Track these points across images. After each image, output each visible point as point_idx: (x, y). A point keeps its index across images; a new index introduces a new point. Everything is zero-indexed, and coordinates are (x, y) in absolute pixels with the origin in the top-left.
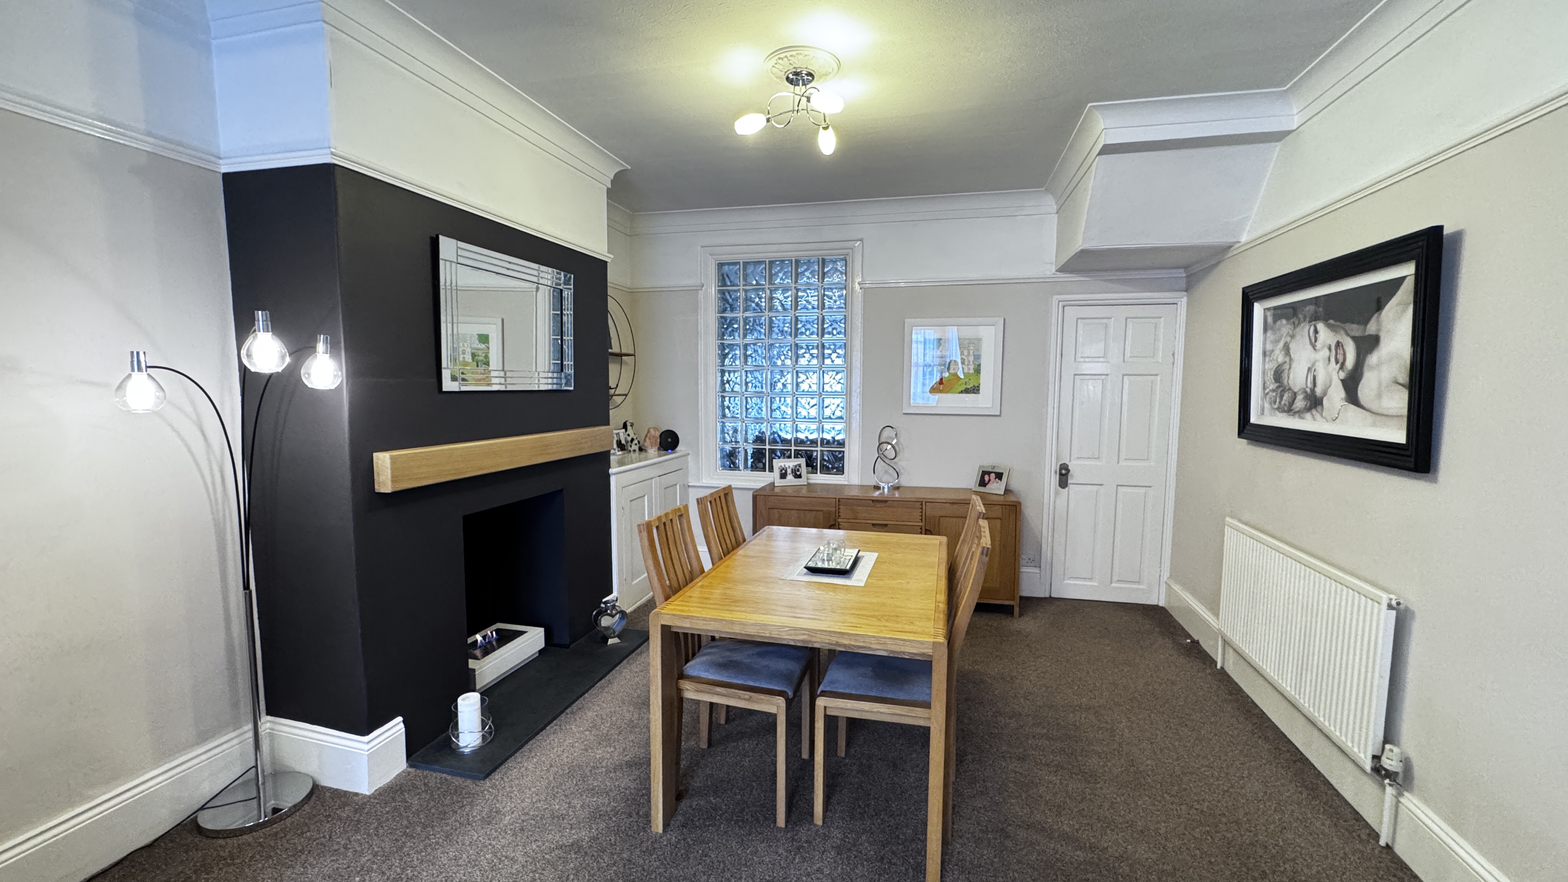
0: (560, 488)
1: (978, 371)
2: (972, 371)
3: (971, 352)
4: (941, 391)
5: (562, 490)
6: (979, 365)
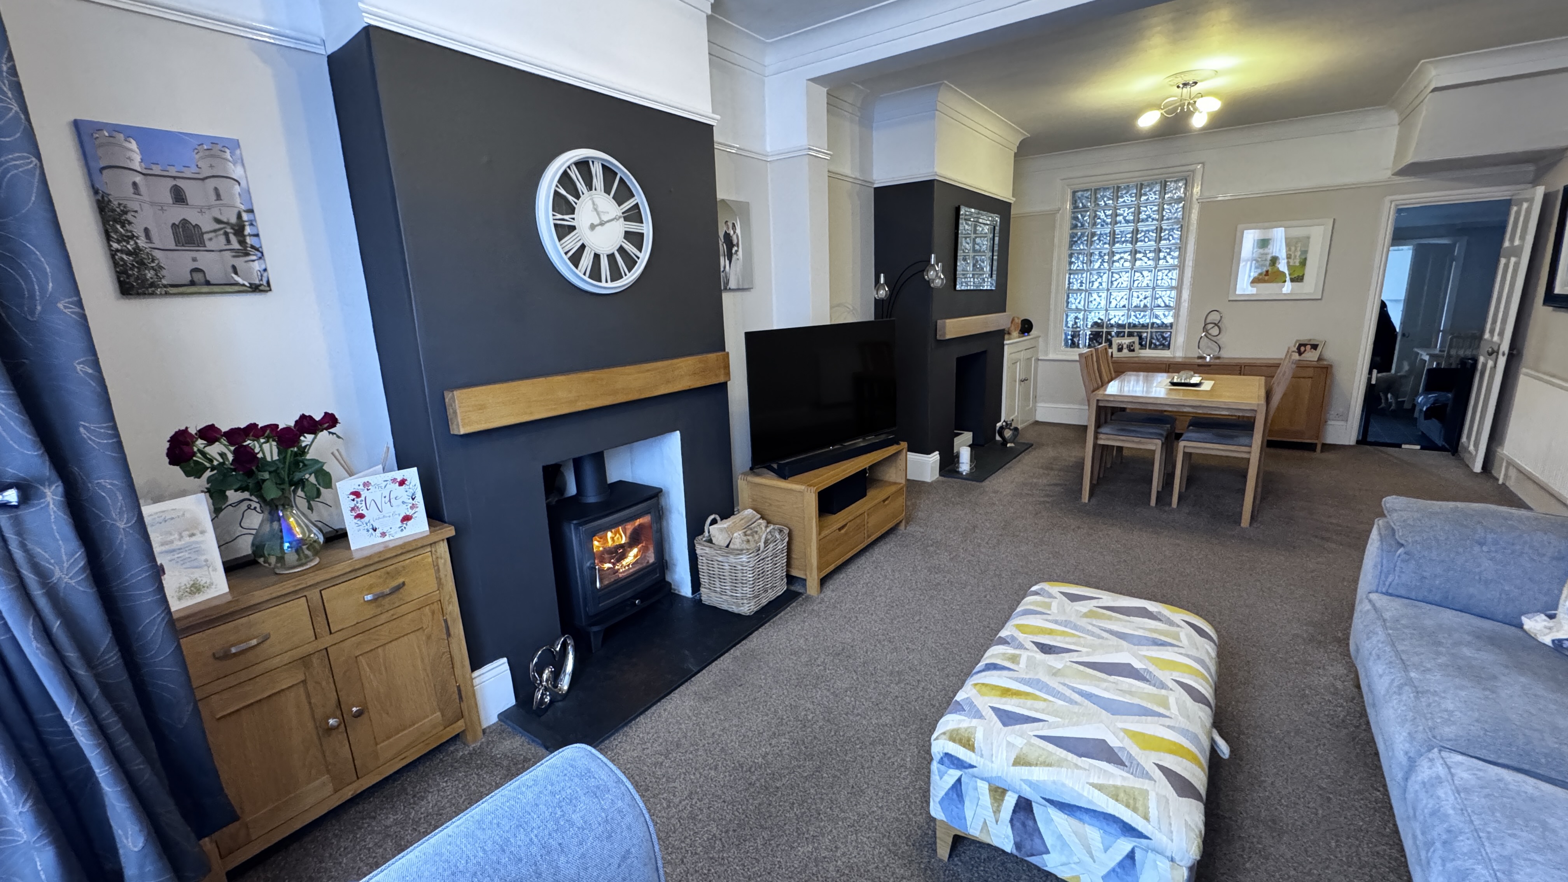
0: (983, 350)
1: (1303, 263)
2: (1297, 264)
3: (1299, 249)
4: (1265, 281)
5: (985, 352)
6: (1305, 259)
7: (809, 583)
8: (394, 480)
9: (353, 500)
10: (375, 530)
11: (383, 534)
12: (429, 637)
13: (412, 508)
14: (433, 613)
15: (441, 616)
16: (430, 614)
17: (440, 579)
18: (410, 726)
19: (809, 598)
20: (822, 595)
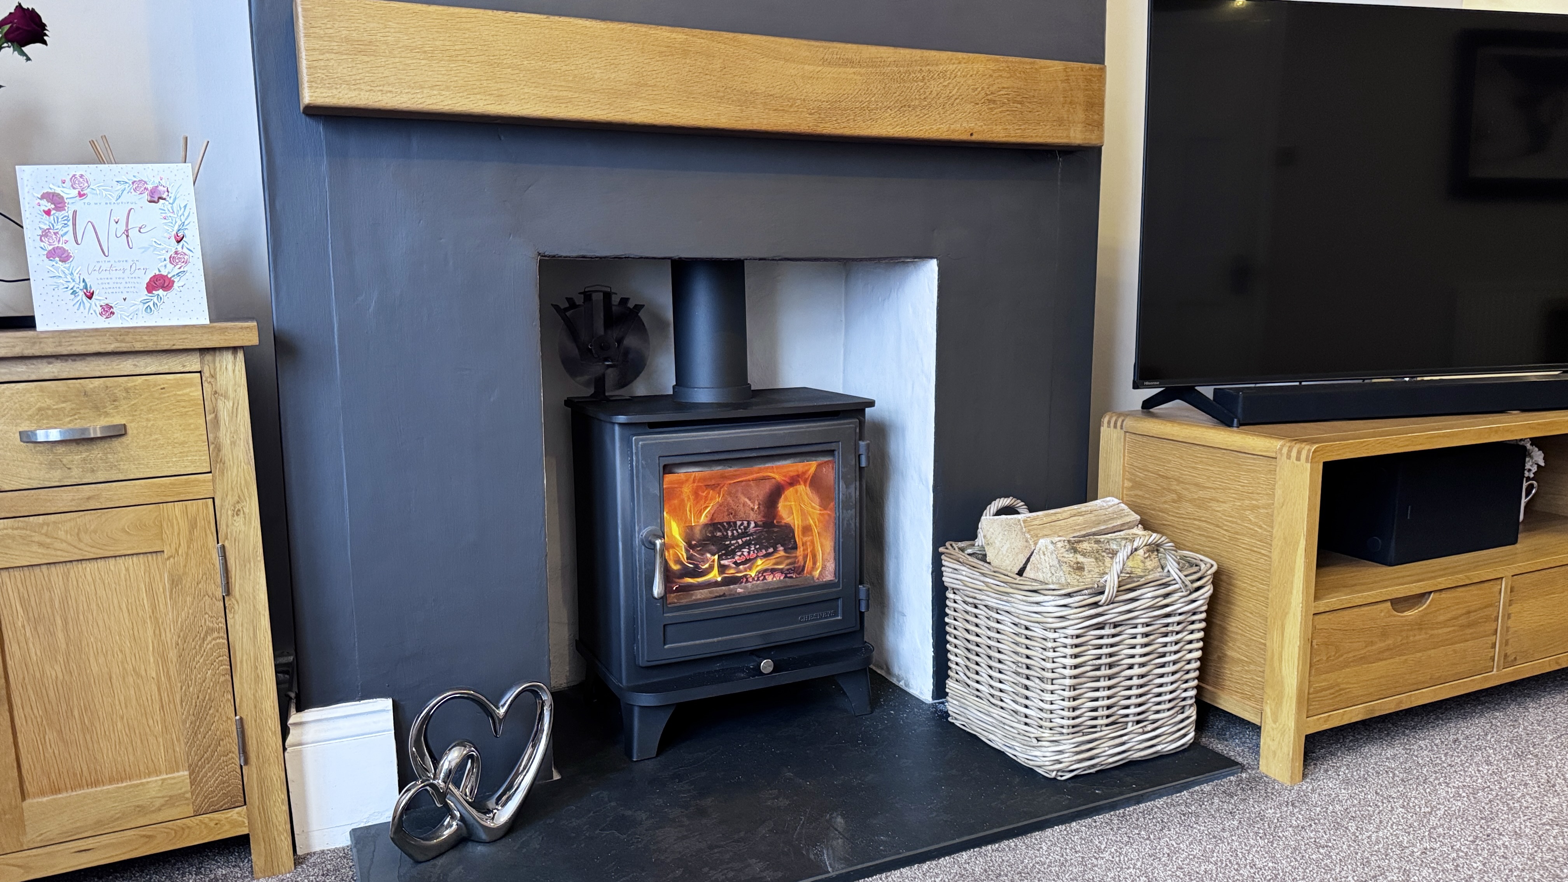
7: (1266, 740)
8: (138, 185)
9: (48, 213)
10: (90, 296)
11: (107, 310)
12: (175, 582)
13: (172, 259)
14: (193, 525)
15: (212, 539)
16: (184, 526)
17: (218, 449)
18: (111, 781)
19: (1259, 783)
20: (1306, 786)
